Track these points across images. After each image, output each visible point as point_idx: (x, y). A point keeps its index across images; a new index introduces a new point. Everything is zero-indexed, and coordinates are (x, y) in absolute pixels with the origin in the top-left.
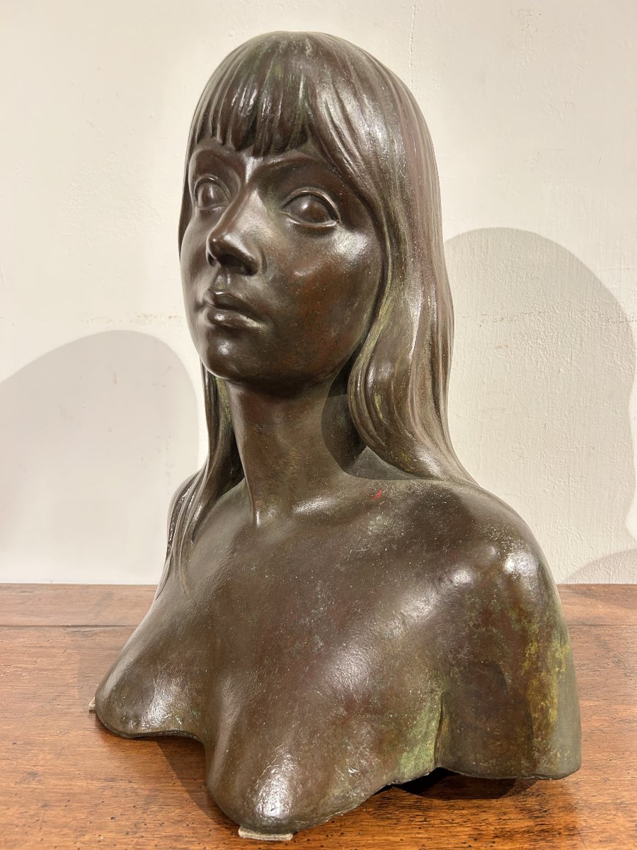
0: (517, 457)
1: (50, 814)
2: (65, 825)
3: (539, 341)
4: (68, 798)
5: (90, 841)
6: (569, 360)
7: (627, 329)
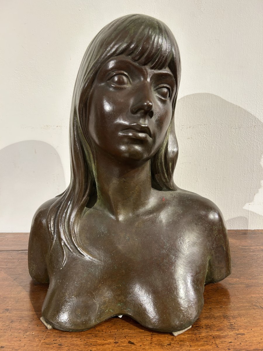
0: (195, 181)
1: (14, 325)
2: (20, 329)
3: (204, 136)
4: (20, 318)
5: (29, 335)
6: (216, 143)
7: (239, 131)
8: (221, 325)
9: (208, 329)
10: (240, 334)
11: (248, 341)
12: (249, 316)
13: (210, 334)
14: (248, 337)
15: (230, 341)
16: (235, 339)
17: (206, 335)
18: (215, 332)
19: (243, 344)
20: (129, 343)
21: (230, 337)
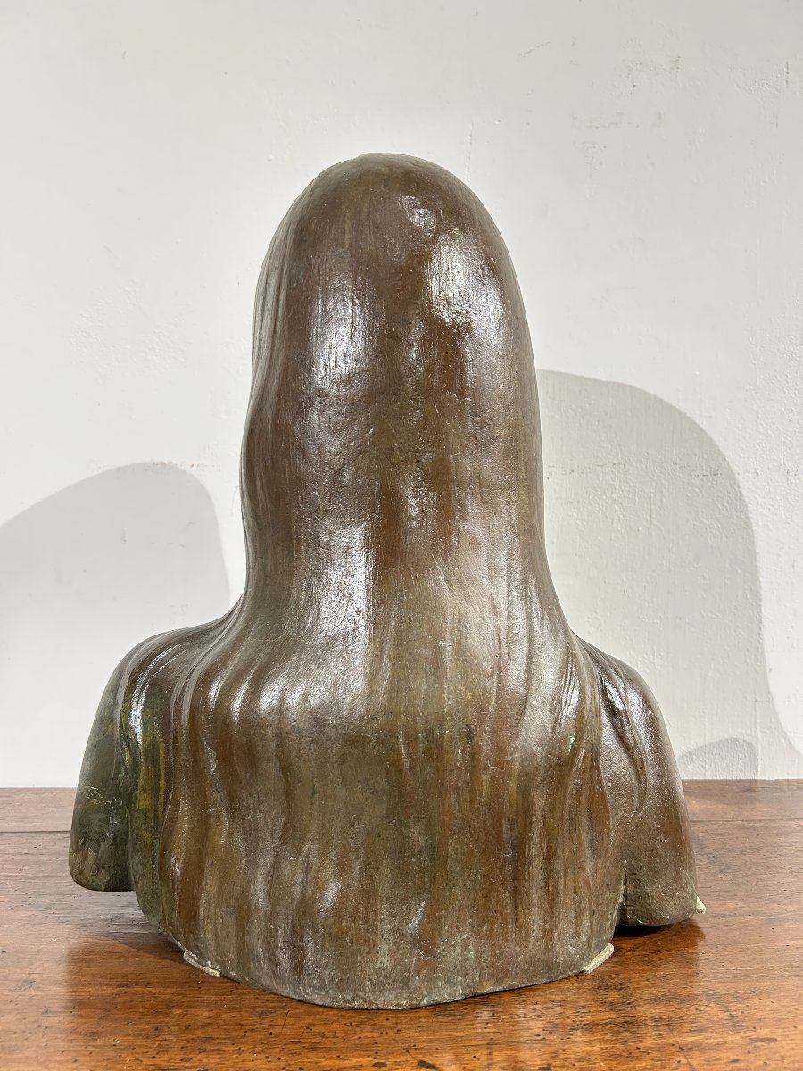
3: (614, 496)
5: (104, 1045)
6: (648, 518)
7: (712, 483)
8: (700, 1017)
9: (662, 1028)
10: (762, 1040)
11: (790, 1056)
12: (783, 994)
13: (671, 1041)
14: (787, 1048)
15: (732, 1058)
16: (749, 1052)
17: (656, 1044)
18: (684, 1035)
19: (774, 1066)
20: (418, 1064)
21: (732, 1048)
